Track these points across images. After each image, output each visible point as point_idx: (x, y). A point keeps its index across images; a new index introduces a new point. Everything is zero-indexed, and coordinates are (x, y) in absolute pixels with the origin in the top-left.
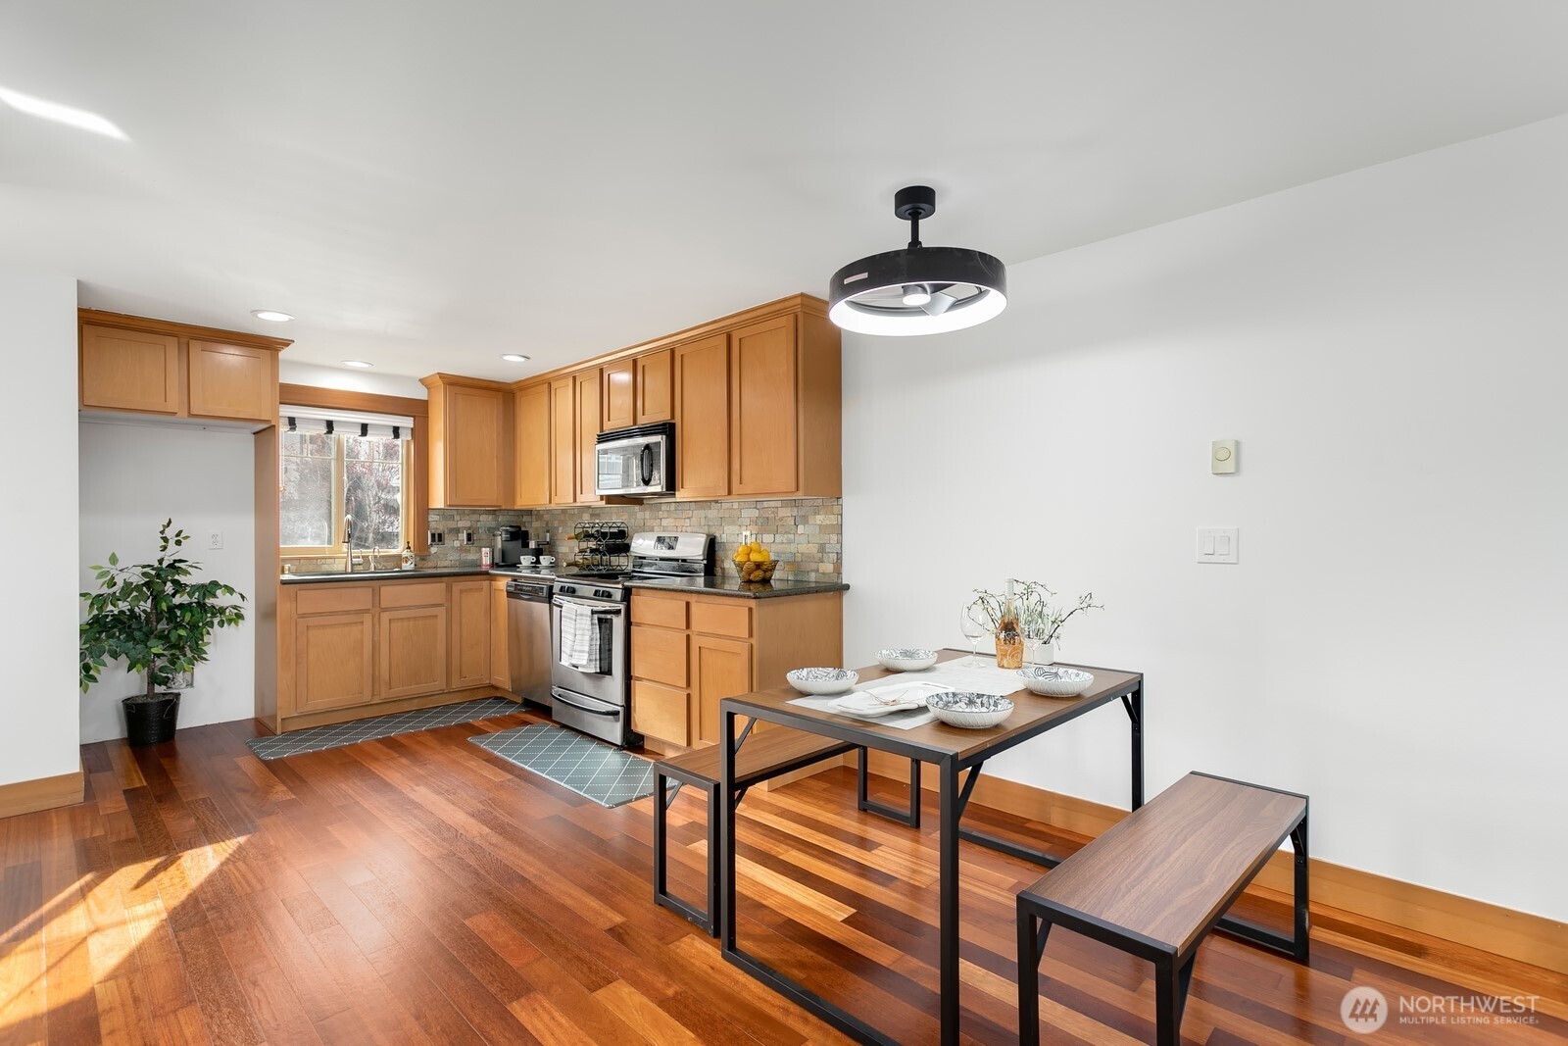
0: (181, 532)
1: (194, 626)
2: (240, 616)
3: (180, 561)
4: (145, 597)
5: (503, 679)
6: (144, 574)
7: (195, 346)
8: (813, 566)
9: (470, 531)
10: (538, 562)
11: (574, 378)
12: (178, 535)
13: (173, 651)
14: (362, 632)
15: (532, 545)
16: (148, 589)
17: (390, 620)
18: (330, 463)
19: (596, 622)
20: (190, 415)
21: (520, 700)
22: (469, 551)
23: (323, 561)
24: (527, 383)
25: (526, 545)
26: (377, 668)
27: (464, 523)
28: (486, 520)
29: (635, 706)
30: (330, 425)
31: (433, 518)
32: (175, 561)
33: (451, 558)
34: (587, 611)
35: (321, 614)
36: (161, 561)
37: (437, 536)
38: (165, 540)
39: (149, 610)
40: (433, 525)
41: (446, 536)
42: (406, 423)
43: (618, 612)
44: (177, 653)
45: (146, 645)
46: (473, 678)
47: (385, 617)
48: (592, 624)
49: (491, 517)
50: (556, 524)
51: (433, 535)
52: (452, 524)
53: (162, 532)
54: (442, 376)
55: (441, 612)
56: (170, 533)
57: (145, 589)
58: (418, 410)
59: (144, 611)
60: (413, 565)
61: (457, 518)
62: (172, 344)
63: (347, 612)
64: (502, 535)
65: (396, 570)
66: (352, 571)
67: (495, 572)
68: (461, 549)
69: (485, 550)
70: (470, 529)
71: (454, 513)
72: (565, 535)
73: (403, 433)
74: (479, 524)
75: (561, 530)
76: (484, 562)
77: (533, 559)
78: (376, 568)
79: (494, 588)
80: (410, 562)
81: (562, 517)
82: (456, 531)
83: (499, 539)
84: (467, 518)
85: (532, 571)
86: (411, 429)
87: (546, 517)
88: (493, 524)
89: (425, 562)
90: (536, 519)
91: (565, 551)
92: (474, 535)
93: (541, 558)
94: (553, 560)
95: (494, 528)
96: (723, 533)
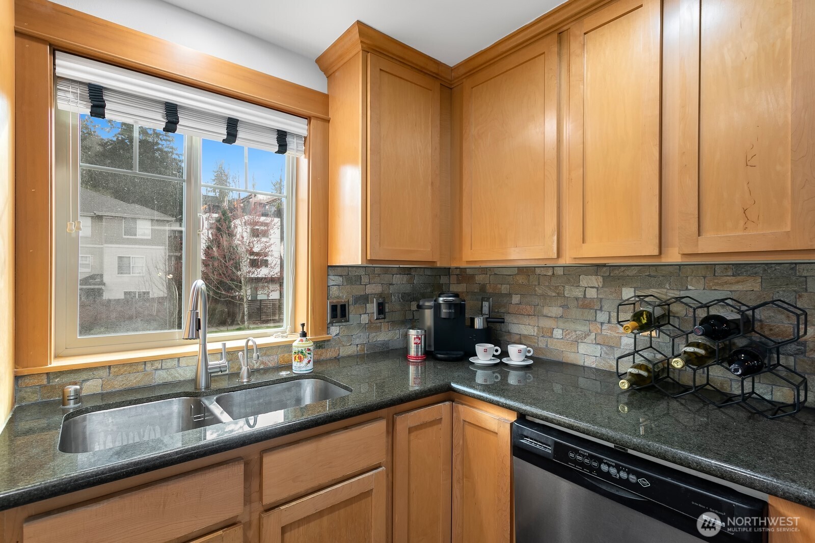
9: (381, 300)
10: (505, 355)
15: (479, 324)
17: (283, 528)
22: (379, 329)
25: (468, 324)
27: (373, 289)
28: (400, 284)
30: (172, 113)
31: (335, 281)
33: (358, 341)
37: (339, 308)
40: (334, 292)
41: (352, 308)
42: (297, 126)
47: (272, 522)
49: (405, 278)
50: (504, 289)
51: (334, 308)
52: (358, 290)
54: (362, 30)
55: (378, 479)
58: (315, 107)
60: (311, 366)
61: (365, 280)
64: (437, 308)
65: (284, 374)
66: (207, 387)
67: (454, 385)
68: (369, 327)
69: (413, 333)
70: (380, 295)
71: (362, 272)
72: (528, 307)
73: (292, 143)
74: (392, 289)
75: (516, 299)
76: (413, 352)
77: (497, 351)
78: (251, 373)
79: (462, 418)
80: (306, 361)
81: (521, 279)
82: (363, 299)
83: (429, 315)
84: (377, 279)
85: (494, 373)
86: (305, 138)
87: (479, 278)
88: (408, 288)
89: (323, 350)
90: (458, 279)
91: (526, 333)
92: (387, 305)
93: (513, 349)
94: (529, 351)
95: (409, 294)
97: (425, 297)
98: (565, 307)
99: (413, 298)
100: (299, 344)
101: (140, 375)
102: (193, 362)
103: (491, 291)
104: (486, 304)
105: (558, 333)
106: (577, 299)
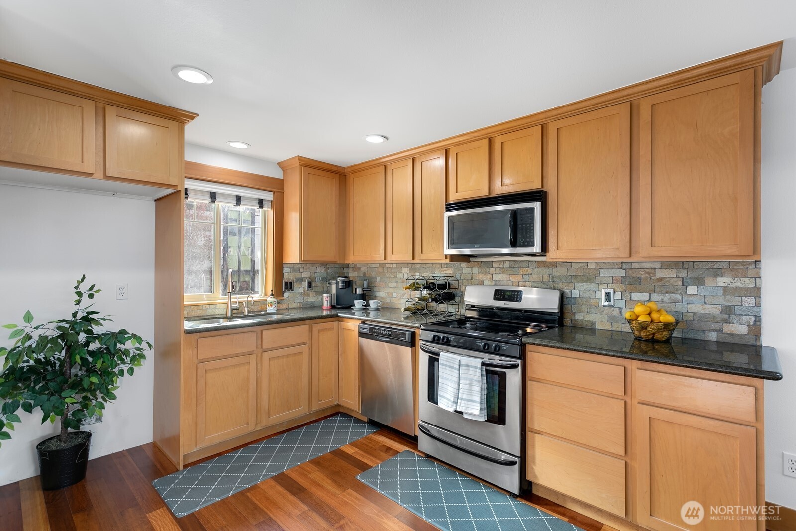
0: (93, 286)
1: (104, 372)
2: (142, 356)
3: (93, 312)
4: (59, 349)
5: (352, 401)
6: (59, 328)
7: (111, 112)
8: (714, 326)
9: (310, 280)
10: (368, 305)
11: (414, 160)
12: (91, 289)
13: (84, 394)
14: (248, 371)
15: (359, 291)
16: (63, 340)
17: (269, 359)
18: (211, 226)
19: (484, 373)
20: (107, 177)
21: (365, 419)
22: (309, 295)
23: (208, 306)
24: (361, 166)
25: (353, 291)
26: (259, 401)
27: (306, 275)
28: (321, 272)
29: (534, 457)
30: (213, 196)
31: (286, 270)
32: (89, 313)
33: (298, 301)
34: (478, 363)
35: (216, 359)
36: (75, 315)
37: (288, 284)
38: (79, 294)
39: (62, 358)
40: (286, 276)
41: (295, 284)
42: (268, 196)
43: (514, 366)
44: (89, 395)
45: (60, 396)
46: (328, 401)
47: (266, 356)
48: (482, 375)
49: (323, 269)
50: (373, 274)
51: (286, 284)
52: (298, 275)
53: (76, 287)
54: (300, 158)
55: (305, 348)
56: (84, 287)
57: (59, 341)
58: (276, 186)
59: (59, 359)
60: (275, 309)
61: (302, 270)
62: (89, 108)
63: (237, 355)
64: (337, 283)
65: (263, 312)
66: (231, 315)
67: (339, 314)
68: (304, 294)
69: (325, 295)
70: (310, 278)
71: (300, 266)
72: (383, 283)
73: (265, 204)
74: (316, 275)
75: (378, 279)
76: (325, 305)
77: (364, 303)
78: (249, 312)
79: (342, 327)
80: (273, 306)
81: (380, 270)
82: (301, 280)
83: (334, 287)
84: (308, 270)
85: (363, 313)
86: (271, 201)
87: (363, 269)
88: (325, 275)
89: (281, 305)
90: (353, 270)
91: (382, 296)
92: (313, 283)
93: (371, 302)
94: (379, 303)
95: (325, 278)
96: (574, 289)
97: (334, 278)
98: (397, 282)
99: (327, 279)
100: (270, 299)
101: (201, 311)
102: (225, 306)
103: (367, 276)
104: (365, 282)
105: (394, 295)
106: (401, 278)
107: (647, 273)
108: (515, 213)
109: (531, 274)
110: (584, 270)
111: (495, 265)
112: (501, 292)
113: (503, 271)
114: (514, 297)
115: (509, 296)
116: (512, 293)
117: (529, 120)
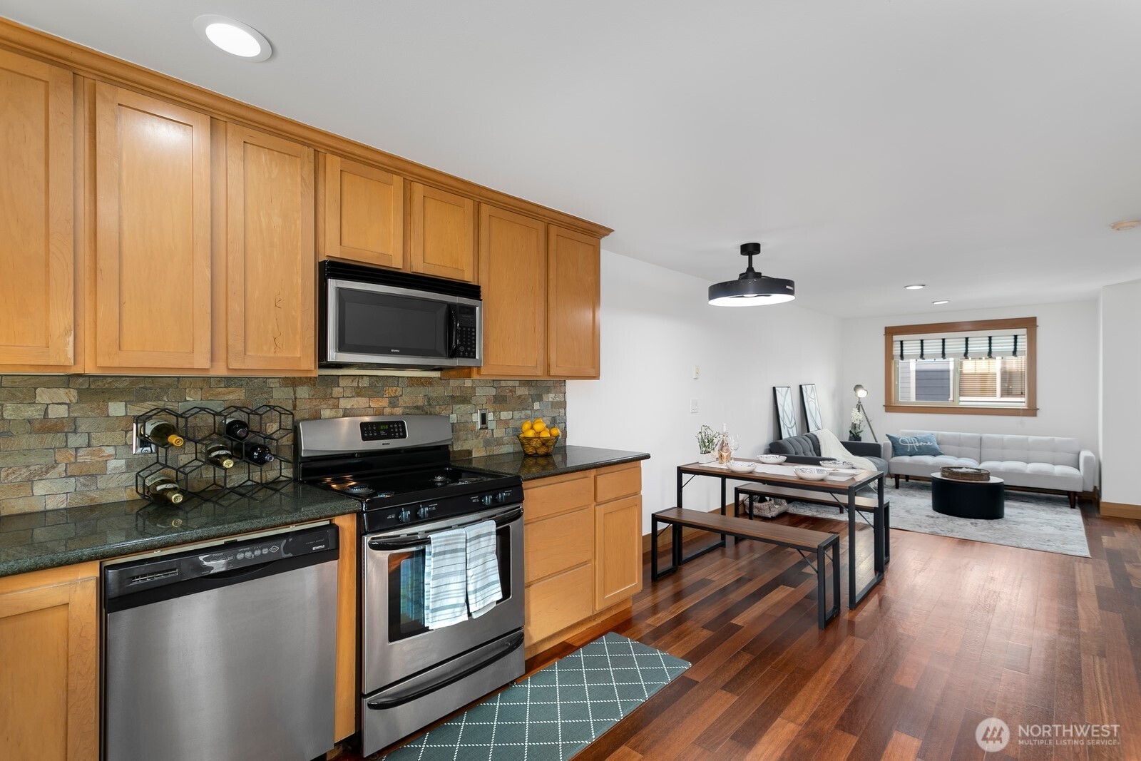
96: (452, 413)
106: (30, 421)
107: (511, 391)
108: (451, 307)
109: (401, 396)
110: (462, 389)
111: (342, 383)
112: (372, 427)
113: (359, 392)
114: (395, 432)
115: (385, 430)
116: (389, 427)
117: (462, 186)
